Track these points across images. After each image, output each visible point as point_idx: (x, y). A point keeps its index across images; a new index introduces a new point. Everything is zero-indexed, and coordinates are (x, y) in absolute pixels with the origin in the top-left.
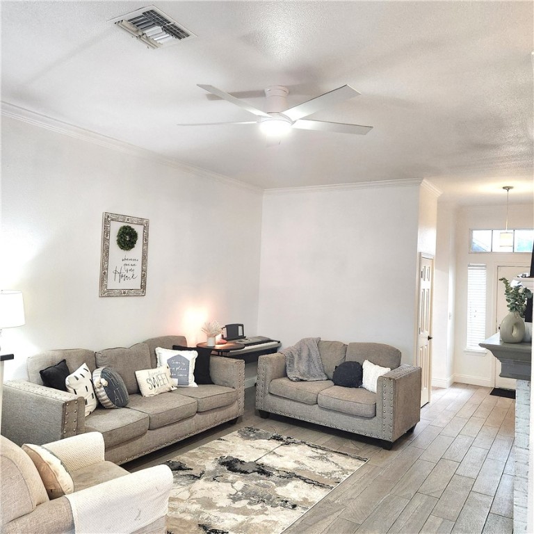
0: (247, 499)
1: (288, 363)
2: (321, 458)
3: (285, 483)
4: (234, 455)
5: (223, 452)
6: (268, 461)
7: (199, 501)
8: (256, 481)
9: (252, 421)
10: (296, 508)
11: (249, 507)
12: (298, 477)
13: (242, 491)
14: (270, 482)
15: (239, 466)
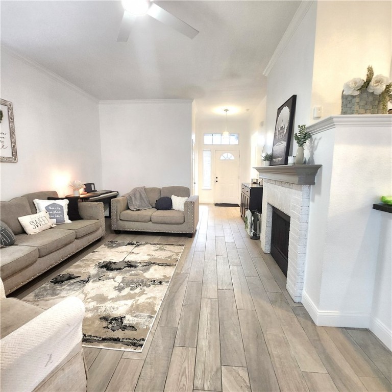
0: (128, 287)
1: (129, 202)
2: (161, 249)
3: (148, 269)
4: (108, 259)
5: (99, 259)
6: (131, 258)
7: (93, 299)
8: (129, 273)
9: (111, 237)
10: (162, 283)
11: (132, 292)
12: (153, 263)
13: (122, 282)
14: (138, 271)
15: (113, 266)
